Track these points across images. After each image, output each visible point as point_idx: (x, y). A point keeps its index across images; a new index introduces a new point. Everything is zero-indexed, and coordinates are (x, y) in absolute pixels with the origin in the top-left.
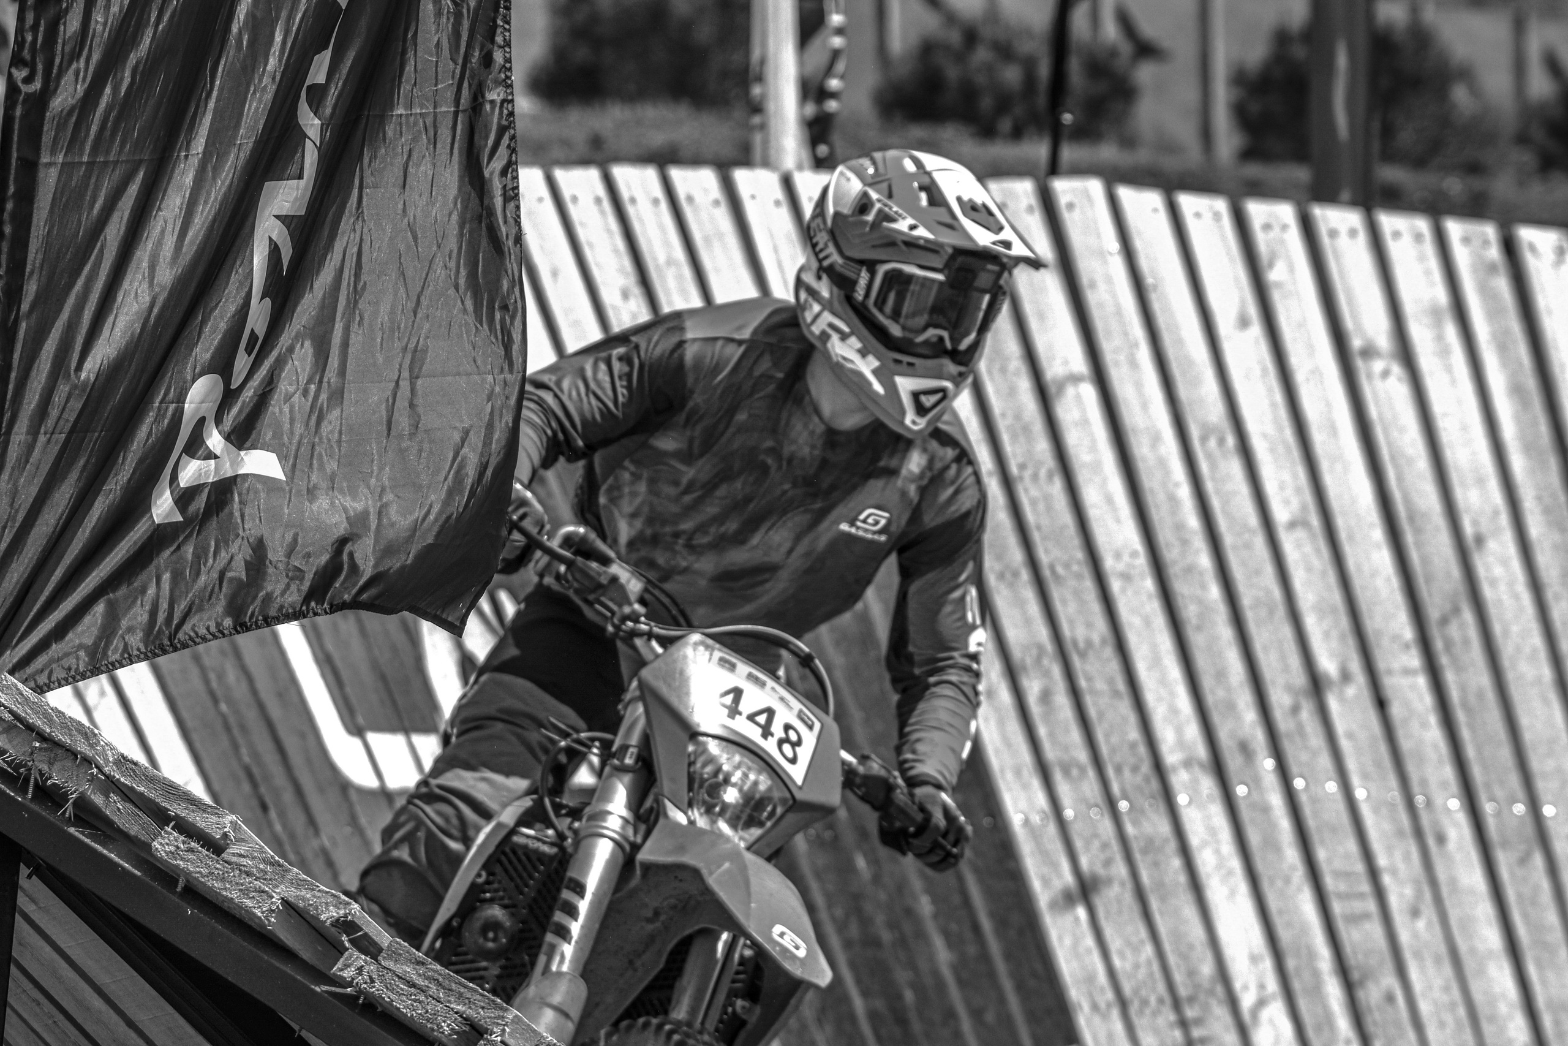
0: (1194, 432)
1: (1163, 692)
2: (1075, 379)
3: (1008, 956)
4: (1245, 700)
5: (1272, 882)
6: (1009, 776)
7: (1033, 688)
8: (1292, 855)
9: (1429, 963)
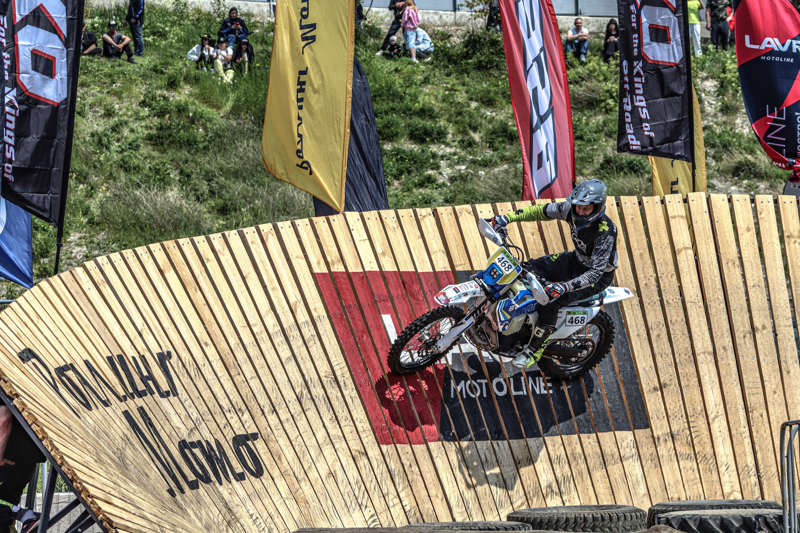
0: (724, 262)
1: (700, 333)
2: (686, 248)
3: (630, 405)
4: (727, 334)
5: (726, 384)
6: (641, 357)
7: (654, 334)
8: (735, 376)
9: (777, 406)
